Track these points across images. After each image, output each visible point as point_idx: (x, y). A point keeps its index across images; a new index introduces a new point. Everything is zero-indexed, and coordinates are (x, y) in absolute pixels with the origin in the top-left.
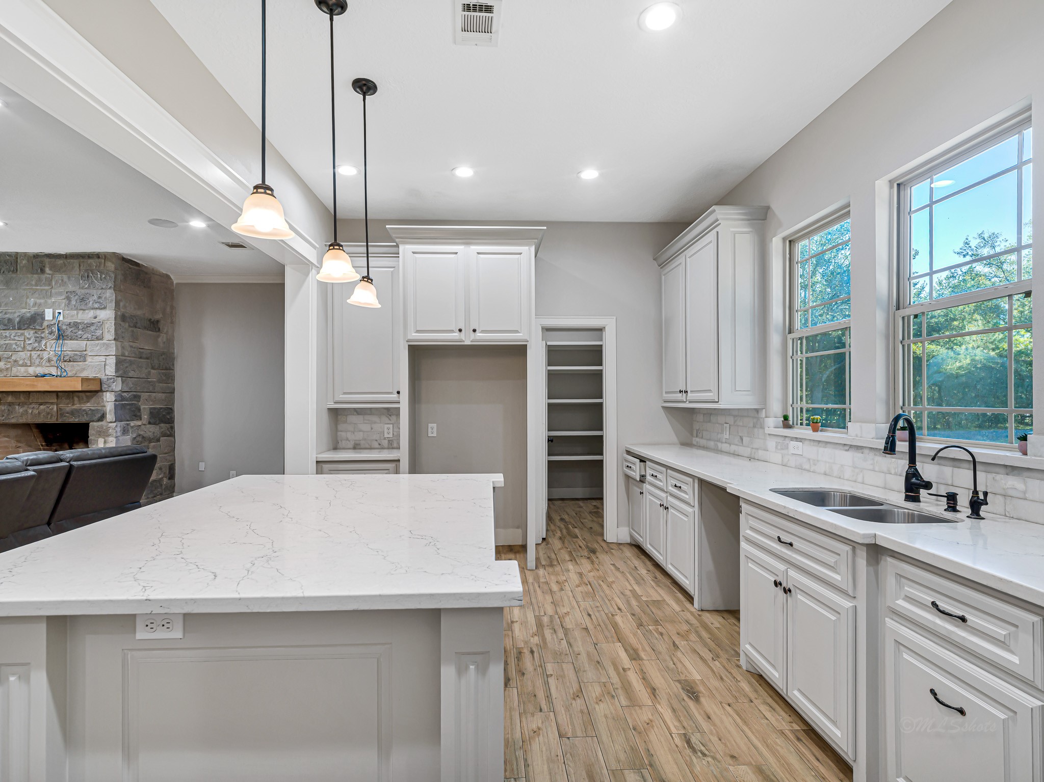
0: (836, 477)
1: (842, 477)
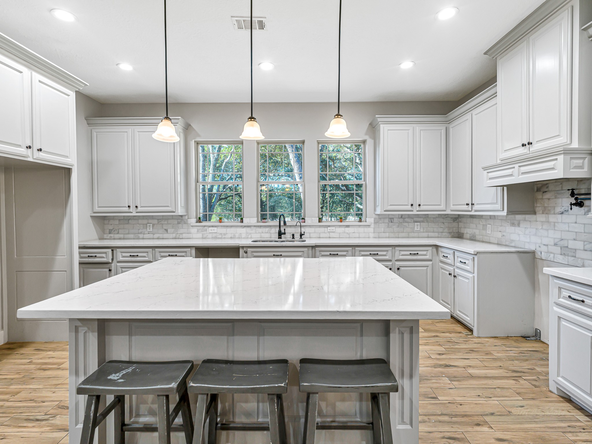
0: (237, 238)
1: (241, 237)
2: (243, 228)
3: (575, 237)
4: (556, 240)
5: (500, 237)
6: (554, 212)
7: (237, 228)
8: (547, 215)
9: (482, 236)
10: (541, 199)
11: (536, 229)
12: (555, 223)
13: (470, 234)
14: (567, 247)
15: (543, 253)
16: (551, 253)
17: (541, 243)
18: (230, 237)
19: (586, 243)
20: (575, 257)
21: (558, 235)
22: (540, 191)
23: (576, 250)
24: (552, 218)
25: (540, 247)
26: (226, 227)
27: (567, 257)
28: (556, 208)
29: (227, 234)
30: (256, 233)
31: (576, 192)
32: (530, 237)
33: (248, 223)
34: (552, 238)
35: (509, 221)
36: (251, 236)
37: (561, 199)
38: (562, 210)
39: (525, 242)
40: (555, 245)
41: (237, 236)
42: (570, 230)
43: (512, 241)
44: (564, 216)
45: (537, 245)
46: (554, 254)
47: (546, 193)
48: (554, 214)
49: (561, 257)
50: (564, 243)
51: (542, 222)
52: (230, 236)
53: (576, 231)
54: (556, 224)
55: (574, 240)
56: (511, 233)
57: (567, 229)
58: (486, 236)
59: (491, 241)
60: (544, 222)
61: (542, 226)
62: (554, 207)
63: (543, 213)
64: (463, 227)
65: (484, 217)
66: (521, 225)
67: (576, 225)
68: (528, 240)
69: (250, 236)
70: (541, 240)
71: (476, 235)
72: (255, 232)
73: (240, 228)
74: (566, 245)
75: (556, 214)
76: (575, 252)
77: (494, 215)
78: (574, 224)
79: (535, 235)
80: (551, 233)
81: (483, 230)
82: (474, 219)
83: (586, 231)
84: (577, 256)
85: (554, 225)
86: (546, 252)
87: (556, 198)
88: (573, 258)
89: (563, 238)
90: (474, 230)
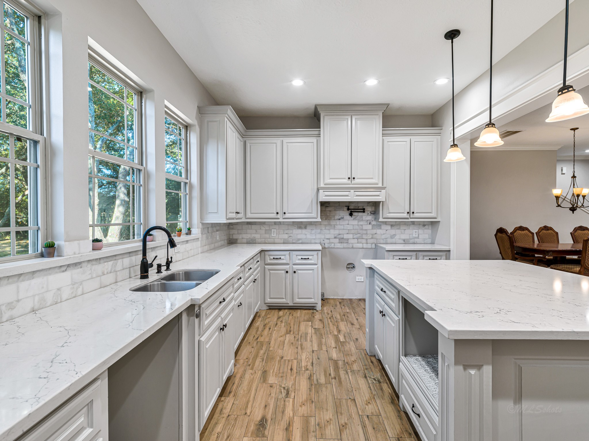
2: (63, 271)
3: (348, 232)
4: (336, 235)
5: (287, 237)
6: (334, 219)
7: (50, 274)
8: (329, 221)
9: (264, 240)
10: (324, 211)
11: (321, 230)
12: (334, 225)
13: (247, 239)
14: (343, 238)
15: (326, 244)
16: (332, 243)
17: (325, 238)
18: (28, 309)
19: (354, 235)
20: (348, 243)
21: (337, 232)
22: (324, 206)
23: (348, 239)
24: (333, 222)
25: (323, 240)
26: (16, 279)
27: (343, 244)
28: (335, 217)
29: (18, 301)
30: (92, 278)
31: (350, 208)
32: (315, 235)
33: (75, 254)
34: (333, 234)
35: (296, 226)
36: (83, 289)
37: (338, 211)
38: (340, 217)
39: (311, 239)
40: (335, 238)
41: (50, 298)
42: (345, 228)
43: (299, 239)
44: (341, 221)
45: (322, 240)
46: (334, 243)
47: (328, 207)
48: (334, 220)
49: (339, 244)
50: (341, 236)
51: (325, 225)
52: (28, 305)
53: (348, 229)
54: (336, 226)
55: (347, 234)
56: (298, 234)
57: (343, 228)
58: (269, 238)
59: (276, 242)
60: (327, 225)
61: (325, 227)
62: (334, 216)
63: (326, 220)
64: (236, 233)
65: (266, 223)
66: (308, 228)
67: (348, 226)
68: (314, 237)
69: (80, 292)
70: (325, 236)
71: (255, 239)
72: (90, 277)
73: (57, 273)
74: (343, 237)
75: (336, 220)
76: (348, 241)
77: (280, 222)
78: (347, 225)
79: (320, 233)
80: (332, 231)
81: (265, 234)
82: (253, 226)
83: (354, 228)
84: (349, 242)
85: (334, 227)
86: (328, 243)
87: (335, 210)
88: (347, 244)
89: (340, 233)
90: (253, 235)
